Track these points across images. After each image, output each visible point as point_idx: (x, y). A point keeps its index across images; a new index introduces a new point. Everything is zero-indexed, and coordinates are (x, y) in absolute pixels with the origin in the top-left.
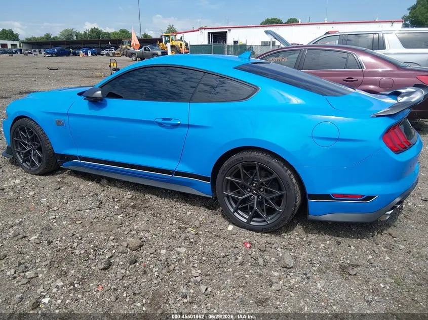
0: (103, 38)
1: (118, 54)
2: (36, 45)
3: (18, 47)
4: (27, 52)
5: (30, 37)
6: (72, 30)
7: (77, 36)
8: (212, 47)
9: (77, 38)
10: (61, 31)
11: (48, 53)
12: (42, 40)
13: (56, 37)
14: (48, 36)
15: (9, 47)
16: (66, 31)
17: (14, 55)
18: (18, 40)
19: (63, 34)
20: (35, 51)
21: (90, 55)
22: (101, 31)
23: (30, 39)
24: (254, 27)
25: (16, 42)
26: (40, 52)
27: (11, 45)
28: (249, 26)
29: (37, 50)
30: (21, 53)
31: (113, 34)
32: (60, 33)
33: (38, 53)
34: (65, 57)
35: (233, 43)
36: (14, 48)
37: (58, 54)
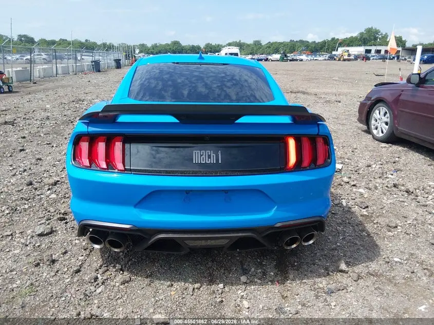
3: (400, 54)
18: (403, 47)
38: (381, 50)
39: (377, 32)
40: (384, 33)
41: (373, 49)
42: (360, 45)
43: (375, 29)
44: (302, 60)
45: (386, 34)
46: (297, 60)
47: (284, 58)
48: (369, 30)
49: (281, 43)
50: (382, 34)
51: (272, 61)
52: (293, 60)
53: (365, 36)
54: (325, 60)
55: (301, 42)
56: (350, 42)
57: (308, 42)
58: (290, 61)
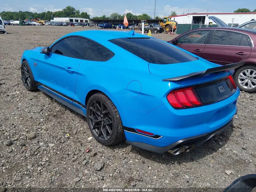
0: (133, 19)
1: (137, 28)
2: (97, 21)
3: (88, 23)
4: (92, 25)
5: (95, 17)
6: (117, 13)
7: (119, 17)
8: (192, 26)
9: (119, 18)
10: (111, 14)
11: (101, 26)
12: (101, 19)
13: (108, 17)
14: (104, 17)
15: (84, 22)
16: (114, 14)
17: (84, 26)
18: (89, 18)
19: (112, 15)
20: (95, 25)
21: (122, 28)
22: (132, 15)
23: (95, 18)
24: (224, 14)
25: (88, 20)
26: (98, 25)
27: (85, 21)
28: (221, 13)
29: (97, 24)
30: (89, 25)
31: (139, 16)
32: (110, 15)
33: (96, 26)
34: (109, 29)
35: (208, 24)
36: (86, 23)
37: (106, 27)
38: (78, 20)
39: (73, 9)
40: (77, 10)
41: (74, 19)
42: (65, 17)
43: (72, 7)
44: (35, 25)
45: (78, 10)
46: (31, 25)
47: (22, 24)
48: (69, 8)
49: (13, 13)
50: (76, 11)
51: (13, 25)
52: (29, 25)
53: (68, 11)
54: (49, 25)
55: (27, 12)
56: (59, 15)
57: (32, 13)
58: (27, 25)
